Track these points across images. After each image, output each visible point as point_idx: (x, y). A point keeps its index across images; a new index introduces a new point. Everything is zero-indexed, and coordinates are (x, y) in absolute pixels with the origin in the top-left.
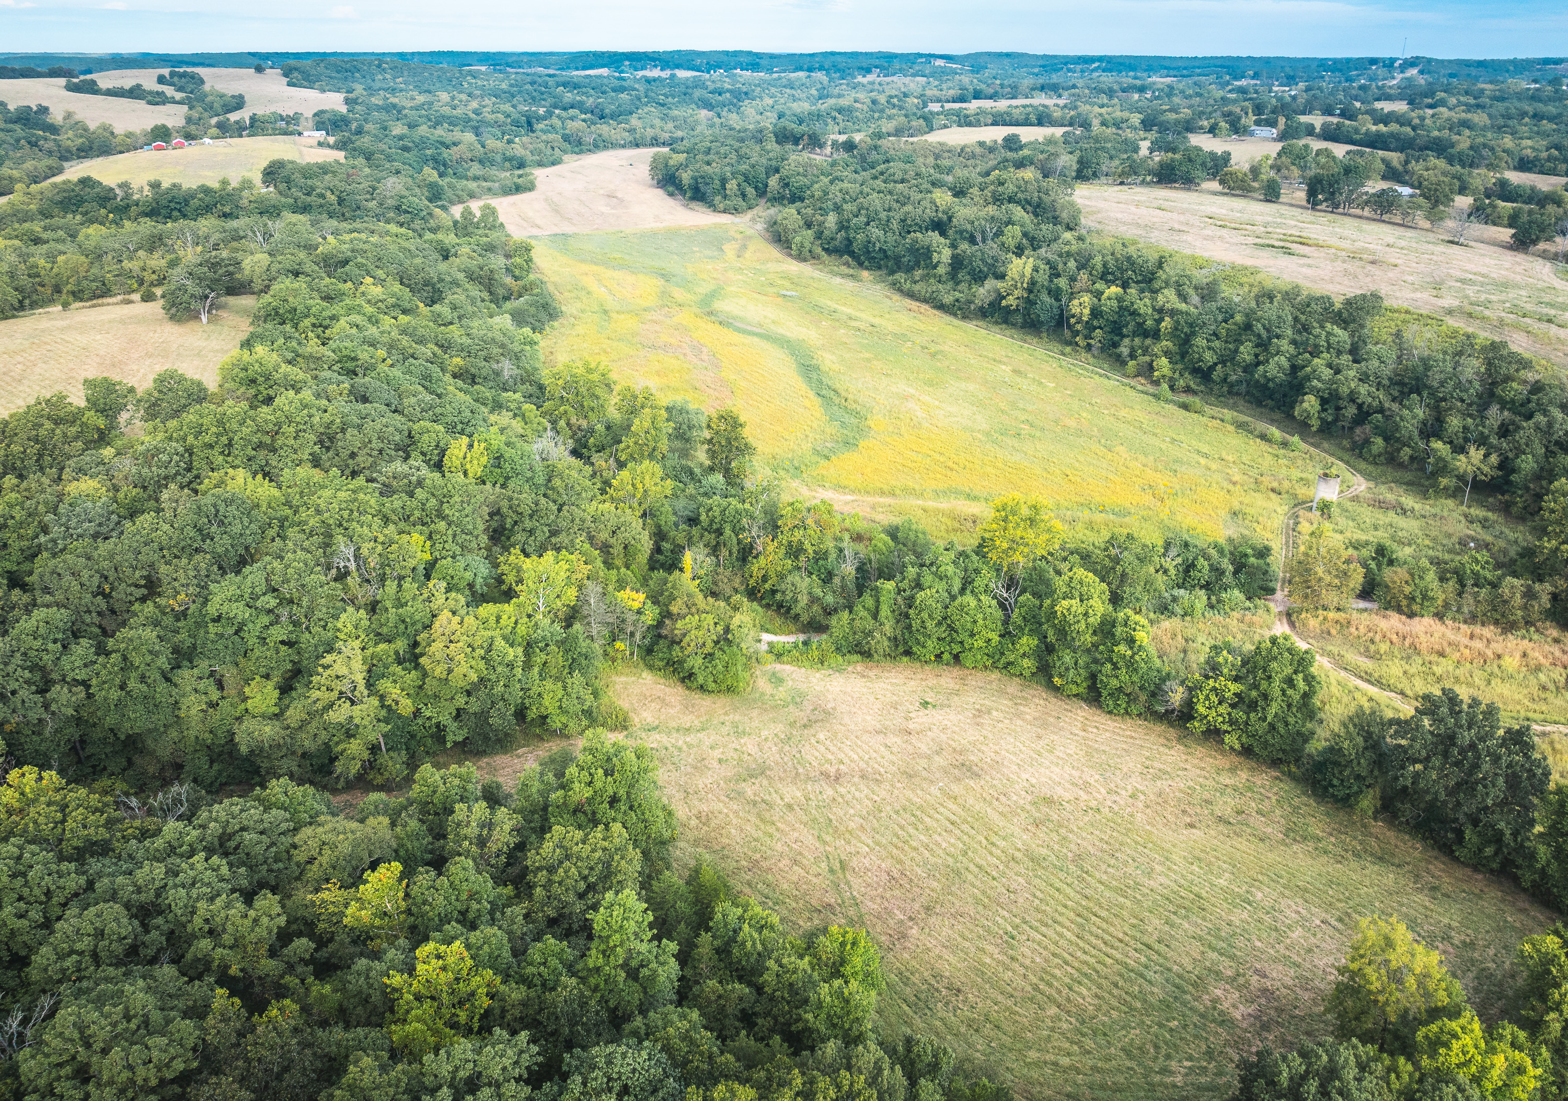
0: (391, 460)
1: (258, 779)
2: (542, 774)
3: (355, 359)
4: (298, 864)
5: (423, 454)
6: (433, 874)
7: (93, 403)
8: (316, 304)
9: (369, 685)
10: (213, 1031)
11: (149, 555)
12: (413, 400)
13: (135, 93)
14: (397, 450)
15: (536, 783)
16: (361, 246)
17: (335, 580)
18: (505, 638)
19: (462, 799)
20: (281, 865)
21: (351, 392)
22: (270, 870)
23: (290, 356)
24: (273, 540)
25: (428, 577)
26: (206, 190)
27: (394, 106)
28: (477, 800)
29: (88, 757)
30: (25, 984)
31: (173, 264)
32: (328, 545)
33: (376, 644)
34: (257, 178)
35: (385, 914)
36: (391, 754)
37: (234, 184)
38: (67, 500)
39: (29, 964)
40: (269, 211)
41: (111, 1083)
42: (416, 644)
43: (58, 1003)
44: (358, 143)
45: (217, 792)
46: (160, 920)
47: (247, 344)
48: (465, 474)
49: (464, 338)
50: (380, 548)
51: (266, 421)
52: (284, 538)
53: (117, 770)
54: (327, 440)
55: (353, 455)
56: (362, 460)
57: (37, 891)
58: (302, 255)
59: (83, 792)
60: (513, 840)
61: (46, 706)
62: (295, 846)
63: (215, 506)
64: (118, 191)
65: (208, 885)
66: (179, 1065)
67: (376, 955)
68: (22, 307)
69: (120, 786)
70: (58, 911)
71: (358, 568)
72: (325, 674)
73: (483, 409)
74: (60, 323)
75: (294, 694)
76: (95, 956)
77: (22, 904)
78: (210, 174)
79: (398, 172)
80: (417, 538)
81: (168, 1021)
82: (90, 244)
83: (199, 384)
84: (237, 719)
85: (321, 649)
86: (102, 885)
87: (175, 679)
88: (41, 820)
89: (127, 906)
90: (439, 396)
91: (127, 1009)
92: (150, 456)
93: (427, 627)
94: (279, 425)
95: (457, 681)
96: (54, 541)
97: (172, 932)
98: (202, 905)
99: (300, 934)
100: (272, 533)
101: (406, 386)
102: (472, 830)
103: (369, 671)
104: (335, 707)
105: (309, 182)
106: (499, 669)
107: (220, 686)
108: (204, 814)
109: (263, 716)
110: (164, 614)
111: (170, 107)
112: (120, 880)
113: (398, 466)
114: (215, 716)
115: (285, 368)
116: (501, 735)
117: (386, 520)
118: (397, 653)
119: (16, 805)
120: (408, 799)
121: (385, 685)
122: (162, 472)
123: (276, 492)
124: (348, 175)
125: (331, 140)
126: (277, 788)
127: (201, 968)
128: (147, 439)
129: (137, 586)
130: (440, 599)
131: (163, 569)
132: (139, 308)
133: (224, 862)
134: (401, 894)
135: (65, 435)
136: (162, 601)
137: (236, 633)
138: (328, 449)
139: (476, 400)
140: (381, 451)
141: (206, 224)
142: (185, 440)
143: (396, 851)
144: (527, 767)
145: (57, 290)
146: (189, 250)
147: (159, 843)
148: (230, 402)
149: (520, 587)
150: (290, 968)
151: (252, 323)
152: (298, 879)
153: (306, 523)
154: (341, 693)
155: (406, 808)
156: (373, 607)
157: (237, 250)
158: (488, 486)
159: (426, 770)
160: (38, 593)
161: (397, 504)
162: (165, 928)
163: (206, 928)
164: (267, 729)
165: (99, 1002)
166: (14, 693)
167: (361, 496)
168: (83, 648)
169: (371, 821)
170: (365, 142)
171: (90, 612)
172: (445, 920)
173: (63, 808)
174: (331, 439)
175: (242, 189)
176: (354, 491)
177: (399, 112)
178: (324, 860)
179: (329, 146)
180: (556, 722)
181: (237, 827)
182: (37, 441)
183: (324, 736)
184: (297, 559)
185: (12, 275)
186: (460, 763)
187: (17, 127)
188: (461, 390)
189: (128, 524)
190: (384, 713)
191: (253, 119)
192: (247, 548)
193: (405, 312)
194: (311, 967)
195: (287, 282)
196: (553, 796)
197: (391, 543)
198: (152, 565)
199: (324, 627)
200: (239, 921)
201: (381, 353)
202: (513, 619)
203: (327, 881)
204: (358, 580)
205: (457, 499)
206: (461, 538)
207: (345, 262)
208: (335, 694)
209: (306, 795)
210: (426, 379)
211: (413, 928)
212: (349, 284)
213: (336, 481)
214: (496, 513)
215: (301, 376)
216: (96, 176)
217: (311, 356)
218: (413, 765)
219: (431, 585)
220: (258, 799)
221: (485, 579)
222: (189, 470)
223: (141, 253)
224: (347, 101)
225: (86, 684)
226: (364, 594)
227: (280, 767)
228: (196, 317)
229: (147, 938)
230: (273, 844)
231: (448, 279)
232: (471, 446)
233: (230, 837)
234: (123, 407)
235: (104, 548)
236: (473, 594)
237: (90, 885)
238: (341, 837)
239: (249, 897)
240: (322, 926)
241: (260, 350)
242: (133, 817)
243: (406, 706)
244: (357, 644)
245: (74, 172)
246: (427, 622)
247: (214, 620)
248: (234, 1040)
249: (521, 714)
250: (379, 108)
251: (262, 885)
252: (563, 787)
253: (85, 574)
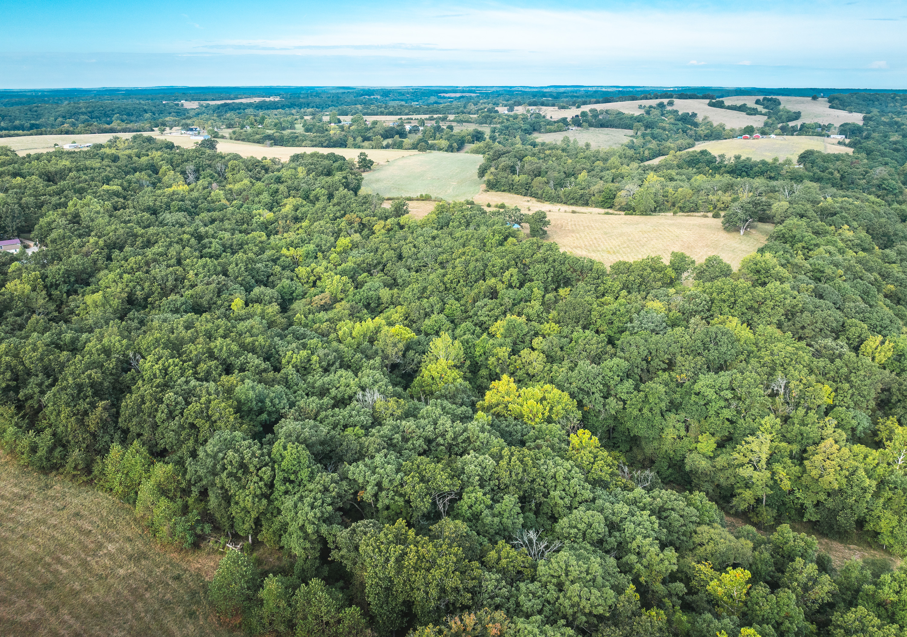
0: (826, 337)
1: (689, 487)
2: (862, 568)
3: (822, 272)
4: (694, 543)
5: (848, 339)
6: (768, 590)
7: (672, 264)
8: (809, 235)
9: (768, 463)
10: (622, 604)
11: (674, 348)
12: (852, 304)
13: (742, 108)
14: (831, 332)
15: (857, 572)
16: (848, 206)
17: (769, 396)
18: (866, 471)
19: (802, 556)
20: (685, 539)
21: (813, 291)
22: (678, 538)
23: (783, 262)
24: (741, 362)
25: (826, 414)
26: (764, 163)
27: (896, 123)
28: (811, 561)
29: (614, 438)
30: (553, 530)
31: (734, 200)
32: (771, 374)
33: (781, 441)
34: (795, 159)
35: (731, 597)
36: (768, 508)
37: (781, 161)
38: (646, 309)
39: (557, 522)
40: (797, 178)
41: (570, 599)
42: (805, 451)
43: (562, 547)
44: (864, 144)
45: (666, 484)
46: (617, 534)
47: (761, 251)
48: (873, 359)
49: (900, 274)
50: (802, 386)
51: (758, 295)
52: (747, 363)
53: (624, 450)
54: (790, 315)
55: (803, 328)
56: (808, 332)
57: (571, 490)
58: (809, 206)
59: (606, 453)
60: (828, 599)
61: (604, 405)
62: (696, 533)
63: (716, 333)
64: (718, 159)
65: (646, 529)
66: (600, 610)
67: (718, 617)
68: (655, 211)
69: (623, 459)
70: (576, 504)
71: (785, 394)
72: (745, 447)
73: (900, 321)
74: (670, 222)
75: (724, 450)
76: (584, 534)
77: (563, 493)
78: (769, 154)
79: (886, 164)
80: (827, 388)
81: (604, 586)
82: (696, 184)
83: (729, 266)
84: (690, 450)
85: (748, 432)
86: (599, 502)
87: (666, 417)
88: (585, 458)
89: (606, 519)
90: (871, 306)
91: (589, 568)
92: (691, 298)
93: (816, 444)
94: (765, 299)
95: (824, 482)
96: (633, 327)
97: (621, 543)
98: (639, 537)
99: (681, 581)
100: (742, 357)
101: (850, 294)
102: (803, 578)
103: (771, 455)
104: (745, 467)
105: (826, 164)
106: (855, 489)
107: (687, 429)
108: (656, 492)
109: (704, 455)
110: (672, 381)
111: (758, 117)
112: (607, 504)
113: (829, 342)
114: (679, 444)
115: (779, 268)
116: (842, 530)
117: (811, 371)
118: (791, 451)
119: (577, 446)
120: (768, 539)
121: (777, 467)
122: (695, 308)
123: (751, 336)
124: (852, 163)
125: (847, 141)
126: (698, 496)
127: (627, 569)
128: (693, 289)
129: (663, 362)
130: (830, 430)
131: (679, 358)
132: (710, 221)
133: (657, 521)
134: (745, 591)
135: (655, 277)
136: (673, 374)
137: (705, 405)
138: (789, 320)
139: (897, 315)
140: (821, 330)
141: (759, 182)
142: (712, 294)
143: (751, 565)
144: (854, 558)
145: (674, 205)
146: (745, 194)
147: (631, 495)
148: (742, 280)
149: (888, 443)
150: (670, 595)
151: (768, 240)
152: (691, 550)
153: (763, 358)
154: (750, 460)
155: (765, 543)
156: (786, 419)
157: (771, 198)
158: (887, 372)
159: (785, 527)
160: (618, 350)
161: (821, 364)
162: (619, 539)
163: (637, 550)
164: (703, 463)
165: (579, 557)
166: (593, 393)
167: (801, 352)
168: (629, 384)
169: (742, 540)
170: (870, 143)
171: (638, 367)
172: (764, 621)
173: (595, 457)
174: (793, 315)
175: (784, 164)
176: (797, 349)
177: (899, 127)
178: (709, 548)
179: (845, 145)
180: (886, 540)
181: (670, 507)
182: (641, 277)
183: (732, 480)
184: (751, 376)
185: (656, 194)
186: (809, 534)
187: (680, 123)
188: (887, 306)
189: (669, 329)
190: (771, 483)
191: (803, 126)
192: (725, 361)
193: (864, 250)
194: (680, 602)
195: (795, 220)
196: (866, 586)
197: (810, 385)
198: (674, 354)
199: (754, 420)
200: (654, 556)
201: (841, 272)
202: (876, 461)
203: (706, 560)
204: (782, 400)
205: (862, 373)
206: (857, 398)
207: (835, 214)
208: (747, 460)
209: (711, 507)
210: (865, 295)
211: (744, 614)
212: (833, 227)
213: (788, 340)
214: (887, 390)
215: (787, 274)
216: (709, 150)
217: (796, 264)
218: (778, 521)
219: (827, 419)
220: (686, 497)
221: (865, 429)
222: (709, 310)
223: (720, 192)
224: (865, 118)
225: (625, 403)
226: (783, 410)
227: (703, 486)
228: (738, 230)
229: (608, 539)
230: (685, 525)
231: (901, 234)
232: (883, 343)
233: (665, 510)
234: (686, 270)
235: (655, 338)
236: (853, 435)
237: (594, 500)
238: (722, 540)
239: (663, 546)
240: (694, 583)
241: (768, 255)
242: (623, 477)
243: (786, 485)
244: (769, 437)
245: (699, 147)
246: (817, 440)
247: (695, 394)
248: (629, 615)
249: (861, 523)
250: (885, 124)
251: (671, 544)
252: (875, 584)
253: (642, 348)
